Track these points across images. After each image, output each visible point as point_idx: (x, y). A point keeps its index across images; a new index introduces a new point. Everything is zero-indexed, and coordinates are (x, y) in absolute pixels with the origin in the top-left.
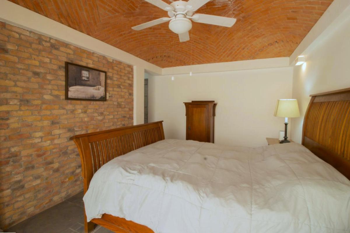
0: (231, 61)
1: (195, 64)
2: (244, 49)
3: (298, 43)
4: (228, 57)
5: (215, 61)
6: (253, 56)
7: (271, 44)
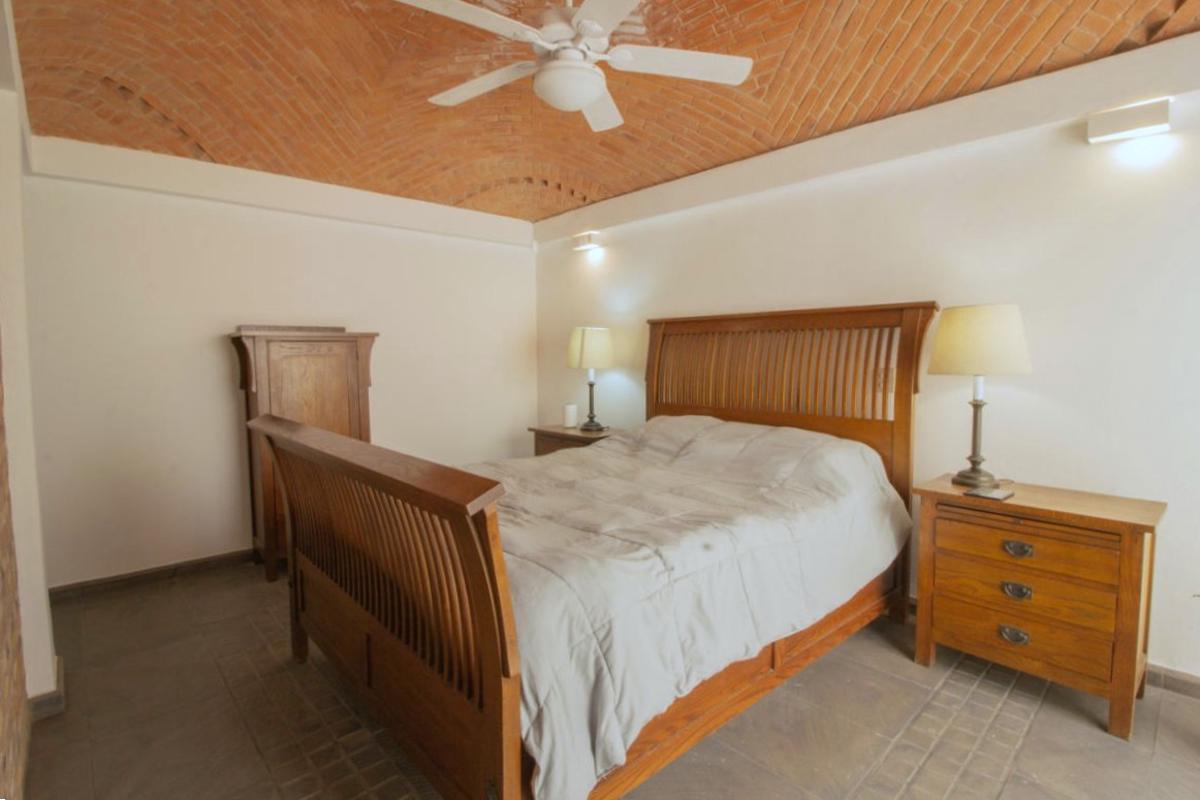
0: (396, 193)
1: (251, 167)
2: (445, 168)
3: (588, 200)
4: (391, 176)
5: (341, 180)
6: (461, 197)
7: (513, 181)
